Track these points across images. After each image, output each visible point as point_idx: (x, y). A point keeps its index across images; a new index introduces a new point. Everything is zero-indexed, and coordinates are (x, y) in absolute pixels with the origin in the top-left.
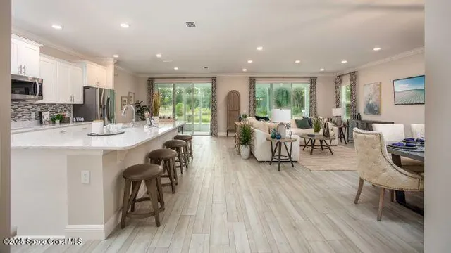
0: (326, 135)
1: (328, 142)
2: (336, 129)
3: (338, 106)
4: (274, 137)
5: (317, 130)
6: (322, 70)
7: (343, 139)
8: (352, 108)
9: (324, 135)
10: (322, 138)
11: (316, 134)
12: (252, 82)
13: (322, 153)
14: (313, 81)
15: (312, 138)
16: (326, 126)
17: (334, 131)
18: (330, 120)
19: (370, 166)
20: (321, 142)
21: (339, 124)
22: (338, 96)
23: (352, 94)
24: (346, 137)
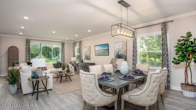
0: (68, 71)
1: (69, 74)
2: (73, 67)
3: (74, 56)
4: (33, 77)
5: (63, 69)
6: (67, 39)
7: (76, 72)
8: (79, 57)
9: (67, 71)
10: (66, 73)
11: (63, 71)
12: (28, 42)
13: (66, 81)
14: (63, 44)
15: (61, 73)
16: (68, 67)
17: (72, 69)
18: (71, 63)
19: (89, 94)
20: (66, 75)
21: (74, 65)
22: (74, 52)
23: (80, 51)
24: (77, 70)
